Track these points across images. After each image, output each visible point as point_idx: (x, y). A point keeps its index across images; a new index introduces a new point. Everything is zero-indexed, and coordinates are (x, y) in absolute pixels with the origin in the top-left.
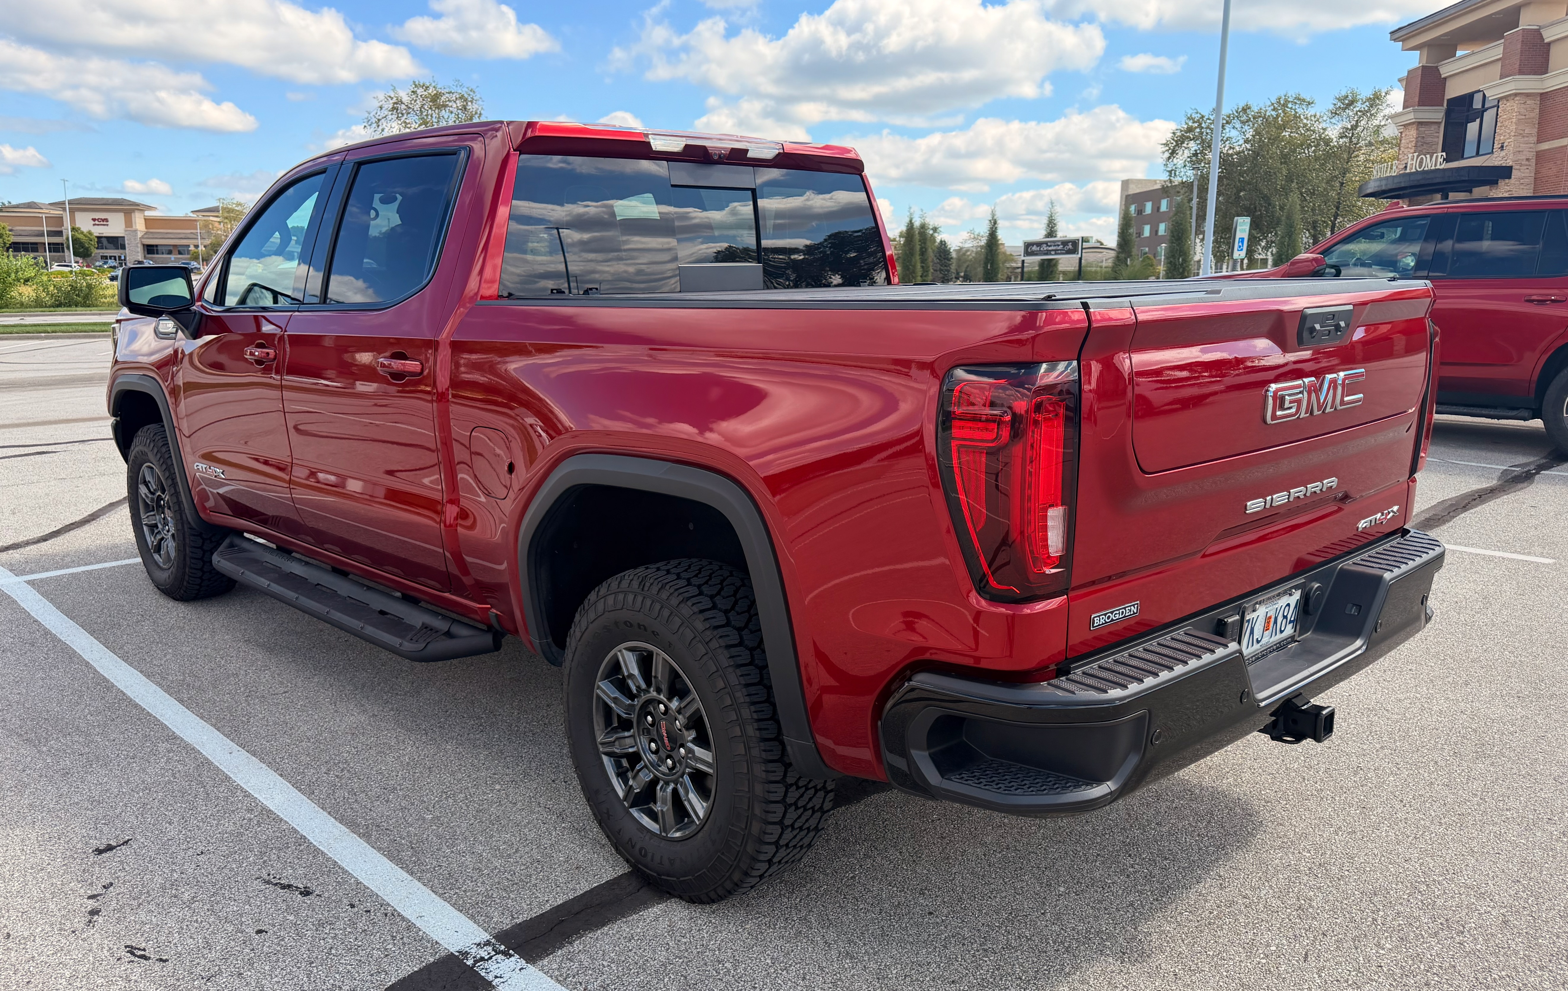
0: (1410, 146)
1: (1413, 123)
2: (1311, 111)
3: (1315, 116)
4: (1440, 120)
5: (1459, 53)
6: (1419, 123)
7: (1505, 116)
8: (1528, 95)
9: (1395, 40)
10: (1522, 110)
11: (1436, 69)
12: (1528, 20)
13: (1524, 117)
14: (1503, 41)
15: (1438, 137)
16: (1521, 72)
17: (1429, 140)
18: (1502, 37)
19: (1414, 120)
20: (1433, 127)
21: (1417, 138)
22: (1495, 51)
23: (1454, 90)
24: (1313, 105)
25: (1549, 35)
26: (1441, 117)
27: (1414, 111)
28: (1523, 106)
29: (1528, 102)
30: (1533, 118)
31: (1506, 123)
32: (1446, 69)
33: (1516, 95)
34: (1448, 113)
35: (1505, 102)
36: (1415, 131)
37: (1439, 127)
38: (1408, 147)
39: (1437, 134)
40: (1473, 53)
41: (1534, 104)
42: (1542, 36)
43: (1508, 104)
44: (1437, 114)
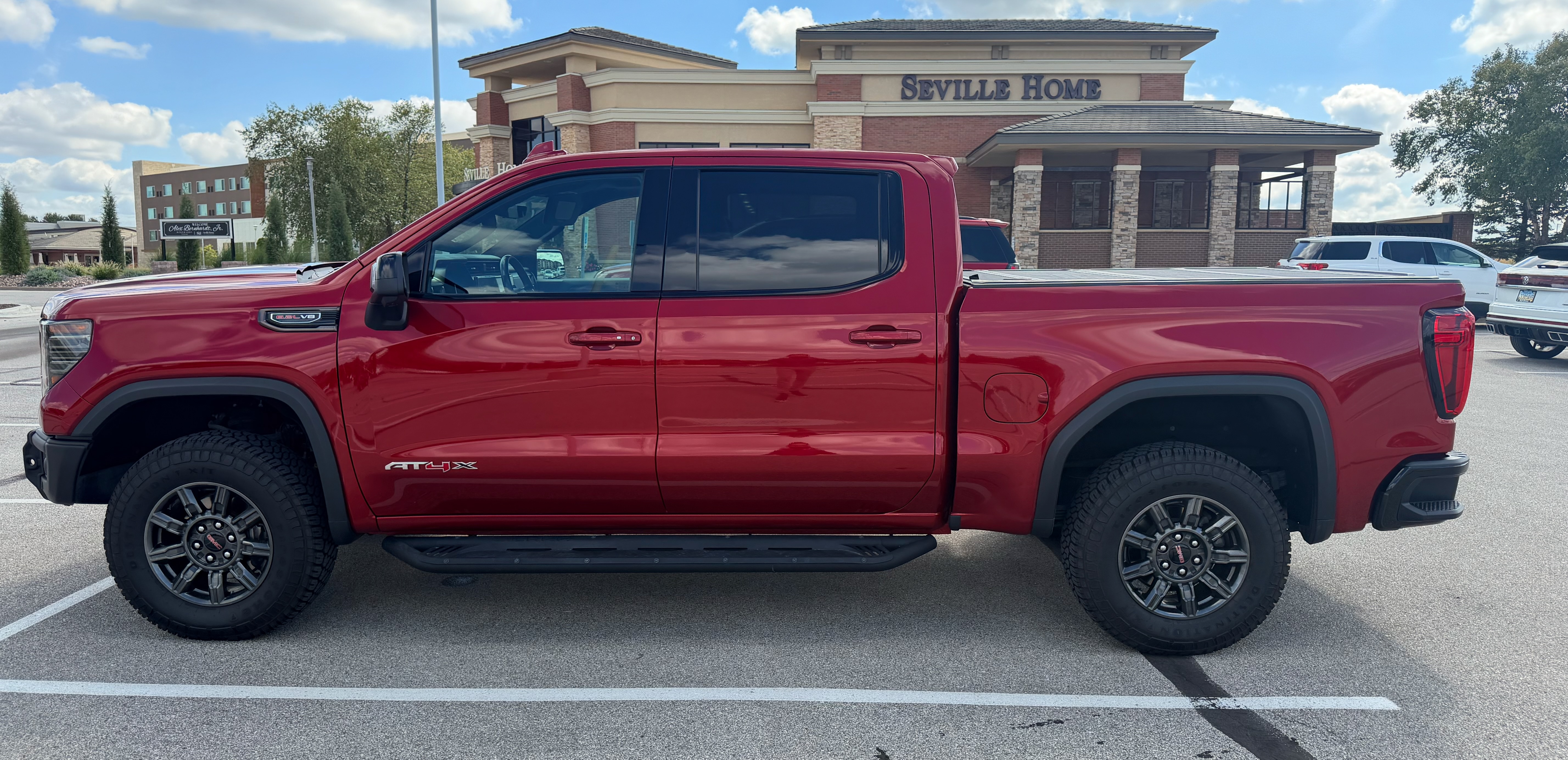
0: (489, 156)
1: (488, 137)
2: (370, 116)
3: (374, 120)
4: (509, 137)
5: (515, 86)
6: (494, 138)
7: (567, 140)
8: (581, 125)
9: (463, 68)
10: (579, 137)
11: (500, 96)
12: (572, 69)
13: (580, 142)
14: (556, 81)
15: (508, 150)
16: (574, 108)
17: (502, 152)
18: (556, 78)
19: (489, 135)
20: (504, 142)
21: (493, 150)
22: (550, 88)
23: (517, 114)
24: (371, 111)
25: (589, 82)
26: (509, 135)
27: (490, 128)
28: (579, 133)
29: (582, 131)
30: (587, 143)
31: (568, 145)
32: (508, 98)
33: (573, 124)
34: (514, 132)
35: (565, 129)
36: (491, 144)
37: (508, 142)
38: (487, 157)
39: (508, 148)
40: (530, 88)
41: (585, 132)
42: (584, 82)
43: (568, 131)
44: (506, 132)
